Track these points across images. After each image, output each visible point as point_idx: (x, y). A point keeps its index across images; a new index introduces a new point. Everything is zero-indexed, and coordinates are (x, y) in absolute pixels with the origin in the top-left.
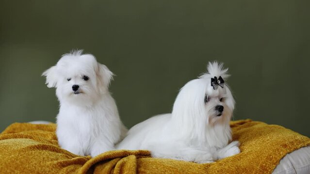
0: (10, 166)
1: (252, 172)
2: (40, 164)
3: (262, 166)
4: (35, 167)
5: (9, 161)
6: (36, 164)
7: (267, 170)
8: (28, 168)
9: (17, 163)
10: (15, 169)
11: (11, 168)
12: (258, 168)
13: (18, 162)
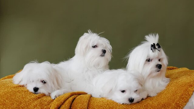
0: (4, 97)
1: (169, 108)
2: (22, 96)
3: (176, 103)
4: (19, 98)
5: (3, 93)
6: (19, 96)
7: (180, 107)
8: (15, 98)
9: (8, 96)
10: (6, 99)
11: (4, 98)
12: (173, 104)
13: (9, 94)
